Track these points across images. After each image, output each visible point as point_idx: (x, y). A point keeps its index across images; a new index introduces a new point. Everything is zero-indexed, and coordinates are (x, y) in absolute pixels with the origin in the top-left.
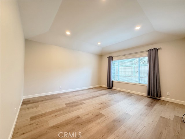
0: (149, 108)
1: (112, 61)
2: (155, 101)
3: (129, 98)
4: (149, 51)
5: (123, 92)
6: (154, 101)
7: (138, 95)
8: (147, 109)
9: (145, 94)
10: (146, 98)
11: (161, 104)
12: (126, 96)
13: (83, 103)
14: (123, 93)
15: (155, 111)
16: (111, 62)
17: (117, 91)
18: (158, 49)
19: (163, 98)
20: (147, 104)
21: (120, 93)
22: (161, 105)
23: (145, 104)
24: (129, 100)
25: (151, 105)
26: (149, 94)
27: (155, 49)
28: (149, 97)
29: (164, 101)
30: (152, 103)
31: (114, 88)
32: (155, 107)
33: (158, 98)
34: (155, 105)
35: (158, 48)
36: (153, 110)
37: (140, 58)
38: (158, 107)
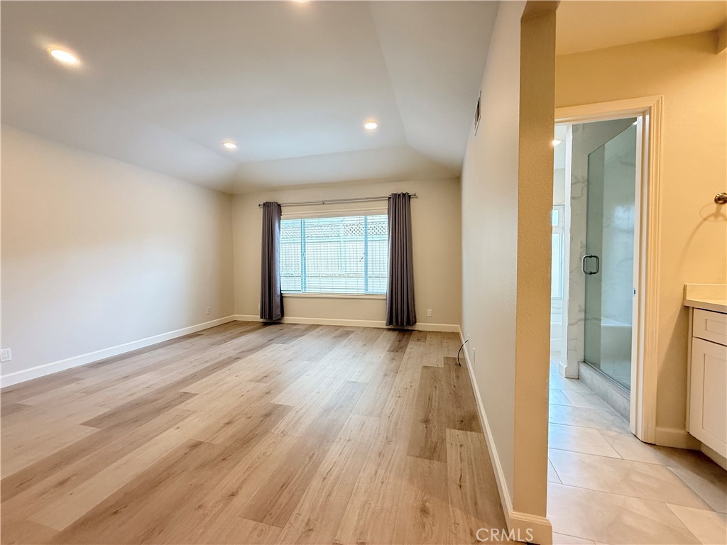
0: (397, 353)
1: (280, 219)
2: (406, 337)
3: (345, 342)
4: (392, 199)
5: (320, 328)
6: (404, 335)
7: (365, 328)
8: (393, 359)
9: (382, 323)
10: (385, 332)
11: (418, 340)
12: (335, 337)
13: (187, 396)
14: (324, 331)
15: (409, 358)
16: (277, 225)
17: (303, 328)
18: (410, 197)
19: (420, 326)
20: (391, 347)
21: (314, 332)
22: (419, 343)
23: (387, 349)
24: (345, 346)
25: (398, 349)
26: (390, 322)
27: (404, 195)
28: (389, 330)
29: (421, 331)
30: (400, 341)
31: (287, 319)
32: (408, 350)
33: (410, 328)
34: (407, 345)
35: (411, 193)
36: (406, 356)
37: (369, 218)
38: (413, 348)
